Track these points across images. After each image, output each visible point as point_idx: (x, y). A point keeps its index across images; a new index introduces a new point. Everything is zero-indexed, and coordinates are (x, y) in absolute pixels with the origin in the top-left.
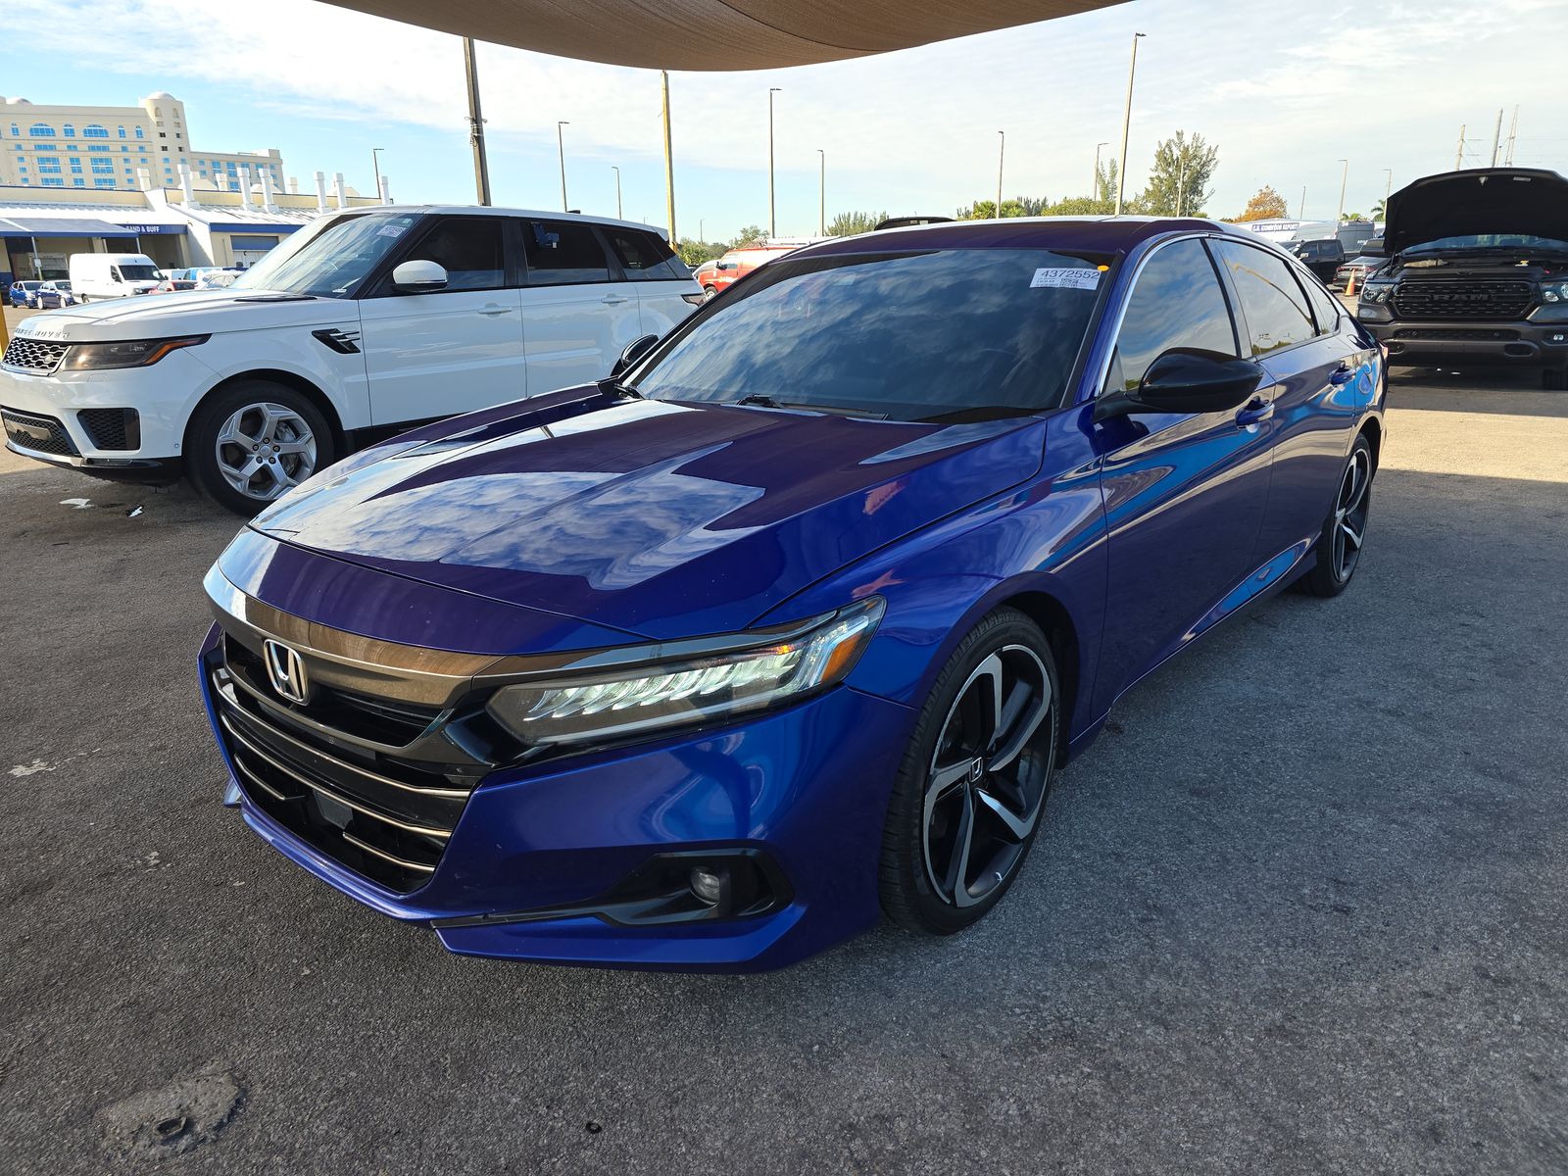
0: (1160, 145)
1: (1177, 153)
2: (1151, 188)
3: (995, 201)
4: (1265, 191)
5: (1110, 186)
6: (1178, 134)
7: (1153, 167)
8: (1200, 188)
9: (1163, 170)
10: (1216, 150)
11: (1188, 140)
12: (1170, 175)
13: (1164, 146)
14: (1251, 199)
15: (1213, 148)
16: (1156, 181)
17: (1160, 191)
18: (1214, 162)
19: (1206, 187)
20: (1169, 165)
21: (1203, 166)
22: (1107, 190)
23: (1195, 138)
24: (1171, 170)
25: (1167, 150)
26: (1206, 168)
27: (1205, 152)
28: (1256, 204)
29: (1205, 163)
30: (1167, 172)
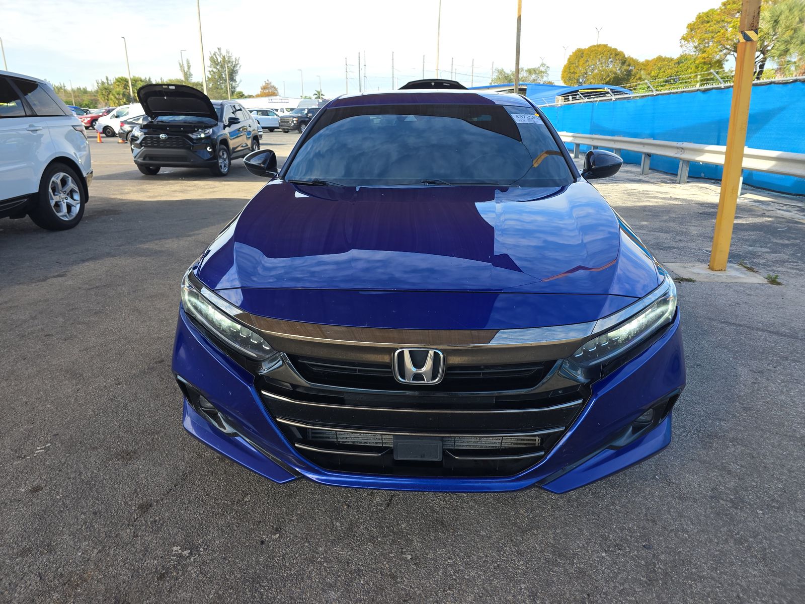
0: (211, 53)
1: (220, 59)
2: (210, 76)
3: (127, 77)
4: (267, 82)
5: (188, 73)
6: (219, 49)
7: (209, 66)
8: (234, 78)
9: (215, 67)
10: (239, 59)
11: (224, 53)
12: (219, 70)
13: (212, 54)
14: (261, 86)
15: (237, 58)
16: (212, 73)
17: (215, 78)
18: (238, 66)
19: (238, 78)
20: (217, 64)
21: (234, 67)
22: (187, 75)
23: (228, 52)
24: (218, 67)
25: (214, 57)
26: (235, 69)
27: (234, 60)
28: (264, 88)
29: (235, 65)
30: (217, 69)
